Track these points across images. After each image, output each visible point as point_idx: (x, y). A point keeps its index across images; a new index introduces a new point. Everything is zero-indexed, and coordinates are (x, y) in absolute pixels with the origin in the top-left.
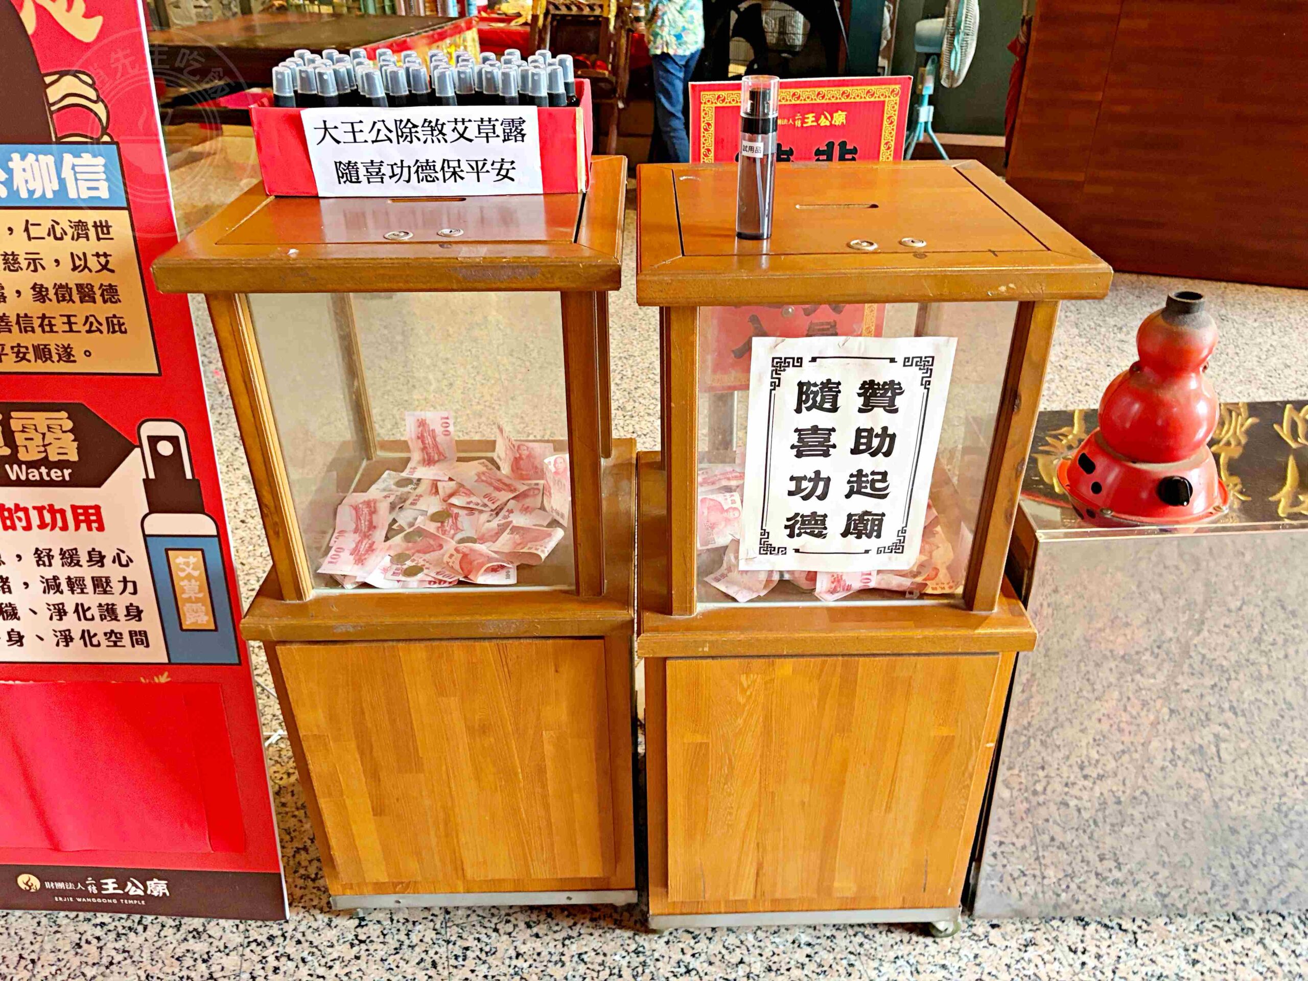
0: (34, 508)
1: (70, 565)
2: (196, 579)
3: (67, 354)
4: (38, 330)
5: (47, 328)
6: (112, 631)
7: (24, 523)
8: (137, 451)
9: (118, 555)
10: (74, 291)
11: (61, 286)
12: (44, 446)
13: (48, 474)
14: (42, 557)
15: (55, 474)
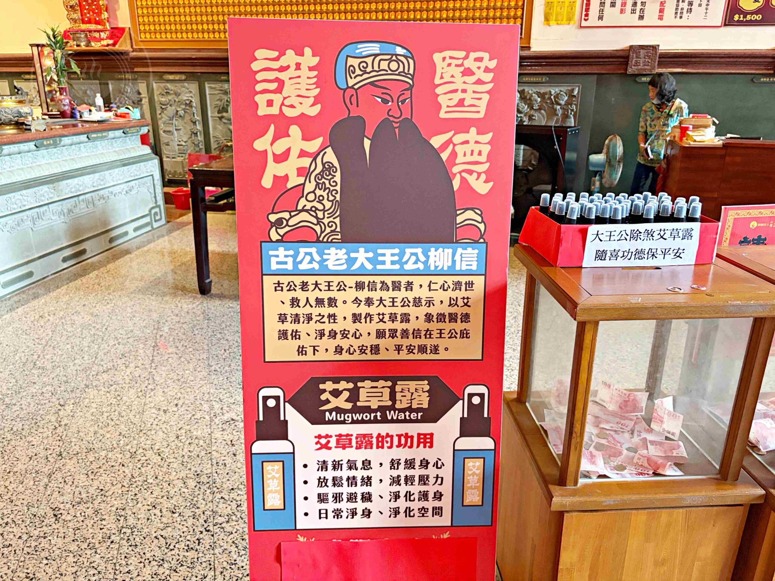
0: (397, 435)
1: (408, 469)
2: (477, 475)
3: (435, 350)
4: (423, 337)
5: (428, 336)
6: (423, 507)
7: (389, 445)
8: (461, 402)
9: (437, 462)
10: (447, 317)
11: (441, 314)
12: (411, 400)
13: (409, 416)
14: (395, 464)
15: (413, 416)
